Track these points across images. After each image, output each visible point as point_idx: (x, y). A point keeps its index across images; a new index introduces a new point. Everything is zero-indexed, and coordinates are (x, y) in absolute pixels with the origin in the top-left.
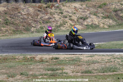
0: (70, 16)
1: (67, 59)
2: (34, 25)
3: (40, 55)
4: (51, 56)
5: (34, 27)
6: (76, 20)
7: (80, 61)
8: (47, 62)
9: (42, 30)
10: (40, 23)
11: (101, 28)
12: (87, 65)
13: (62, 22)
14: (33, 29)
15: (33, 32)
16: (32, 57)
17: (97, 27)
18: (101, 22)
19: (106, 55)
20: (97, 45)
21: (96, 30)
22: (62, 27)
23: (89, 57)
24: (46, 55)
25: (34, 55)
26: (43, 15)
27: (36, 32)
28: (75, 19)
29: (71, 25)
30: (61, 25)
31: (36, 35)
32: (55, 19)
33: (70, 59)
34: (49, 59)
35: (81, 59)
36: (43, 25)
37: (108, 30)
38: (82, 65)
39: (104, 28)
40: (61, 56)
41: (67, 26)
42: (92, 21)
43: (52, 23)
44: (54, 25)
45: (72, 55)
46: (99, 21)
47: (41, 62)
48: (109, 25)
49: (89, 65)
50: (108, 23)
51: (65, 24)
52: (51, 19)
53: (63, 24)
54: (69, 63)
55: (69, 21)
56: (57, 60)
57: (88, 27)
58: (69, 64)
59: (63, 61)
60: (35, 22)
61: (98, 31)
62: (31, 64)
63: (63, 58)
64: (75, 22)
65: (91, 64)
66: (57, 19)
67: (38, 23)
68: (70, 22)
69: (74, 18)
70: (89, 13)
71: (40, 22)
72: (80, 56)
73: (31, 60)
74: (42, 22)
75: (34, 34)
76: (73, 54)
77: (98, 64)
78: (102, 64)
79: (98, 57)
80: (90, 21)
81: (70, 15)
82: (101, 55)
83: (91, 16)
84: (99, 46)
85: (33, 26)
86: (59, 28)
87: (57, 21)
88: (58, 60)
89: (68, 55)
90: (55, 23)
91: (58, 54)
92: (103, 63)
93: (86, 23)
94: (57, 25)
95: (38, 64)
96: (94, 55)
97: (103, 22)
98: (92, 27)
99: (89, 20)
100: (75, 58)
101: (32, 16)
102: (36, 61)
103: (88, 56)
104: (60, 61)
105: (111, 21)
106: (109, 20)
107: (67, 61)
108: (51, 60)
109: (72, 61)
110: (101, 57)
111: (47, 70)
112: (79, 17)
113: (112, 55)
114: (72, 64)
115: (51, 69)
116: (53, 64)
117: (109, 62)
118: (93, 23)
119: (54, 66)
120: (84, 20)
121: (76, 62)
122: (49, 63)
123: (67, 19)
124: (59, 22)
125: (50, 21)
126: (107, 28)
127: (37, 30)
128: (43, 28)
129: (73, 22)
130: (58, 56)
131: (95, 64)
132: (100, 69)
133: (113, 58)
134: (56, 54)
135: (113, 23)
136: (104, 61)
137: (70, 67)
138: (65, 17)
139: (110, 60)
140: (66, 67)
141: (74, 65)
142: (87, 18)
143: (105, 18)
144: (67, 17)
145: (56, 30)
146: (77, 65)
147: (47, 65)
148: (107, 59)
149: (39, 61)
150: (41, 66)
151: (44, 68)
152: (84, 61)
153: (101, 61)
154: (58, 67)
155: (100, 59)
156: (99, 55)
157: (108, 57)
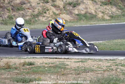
0: (53, 1)
1: (46, 66)
3: (6, 58)
4: (22, 61)
6: (62, 7)
7: (65, 68)
8: (16, 68)
9: (11, 21)
10: (7, 10)
11: (99, 20)
12: (76, 75)
13: (40, 9)
17: (93, 17)
18: (100, 10)
19: (104, 59)
21: (92, 23)
22: (41, 17)
23: (79, 62)
24: (14, 58)
28: (60, 6)
29: (54, 13)
30: (39, 14)
31: (2, 29)
32: (31, 5)
33: (50, 65)
34: (20, 64)
35: (68, 65)
37: (110, 22)
38: (68, 74)
39: (104, 20)
40: (38, 60)
41: (49, 16)
42: (86, 8)
43: (27, 10)
44: (29, 14)
45: (55, 59)
46: (96, 9)
47: (7, 69)
48: (112, 15)
49: (78, 74)
50: (110, 12)
51: (45, 13)
52: (25, 4)
53: (43, 12)
54: (50, 71)
55: (52, 8)
56: (31, 66)
57: (79, 17)
58: (49, 73)
59: (40, 67)
60: (1, 9)
61: (94, 24)
63: (40, 64)
64: (61, 10)
65: (82, 72)
66: (33, 5)
68: (54, 9)
69: (60, 3)
71: (8, 8)
72: (65, 60)
74: (10, 9)
77: (91, 73)
78: (97, 73)
79: (92, 63)
80: (83, 9)
82: (97, 59)
83: (85, 1)
86: (37, 19)
87: (34, 8)
88: (33, 66)
89: (48, 59)
90: (30, 11)
91: (33, 58)
92: (100, 72)
93: (76, 12)
94: (33, 13)
95: (3, 71)
96: (86, 59)
97: (102, 11)
98: (86, 18)
99: (81, 7)
100: (58, 63)
103: (78, 60)
104: (36, 67)
105: (114, 9)
106: (111, 7)
107: (46, 68)
108: (23, 66)
109: (54, 68)
110: (98, 62)
111: (16, 81)
112: (67, 2)
113: (113, 60)
114: (53, 73)
115: (22, 79)
116: (25, 73)
117: (108, 70)
118: (87, 12)
119: (27, 75)
120: (75, 7)
121: (60, 70)
122: (19, 70)
123: (49, 5)
124: (37, 9)
125: (23, 7)
126: (109, 20)
127: (3, 20)
128: (13, 18)
129: (58, 10)
130: (33, 61)
131: (88, 74)
132: (94, 81)
133: (115, 64)
134: (31, 58)
135: (117, 12)
136: (102, 68)
137: (50, 77)
138: (46, 2)
139: (110, 67)
140: (44, 76)
141: (56, 74)
142: (79, 4)
143: (106, 5)
144: (48, 2)
145: (32, 21)
146: (61, 74)
147: (16, 73)
148: (106, 65)
149: (4, 68)
150: (8, 75)
151: (11, 78)
152: (72, 68)
153: (97, 69)
154: (33, 76)
155: (95, 65)
156: (94, 59)
157: (108, 63)
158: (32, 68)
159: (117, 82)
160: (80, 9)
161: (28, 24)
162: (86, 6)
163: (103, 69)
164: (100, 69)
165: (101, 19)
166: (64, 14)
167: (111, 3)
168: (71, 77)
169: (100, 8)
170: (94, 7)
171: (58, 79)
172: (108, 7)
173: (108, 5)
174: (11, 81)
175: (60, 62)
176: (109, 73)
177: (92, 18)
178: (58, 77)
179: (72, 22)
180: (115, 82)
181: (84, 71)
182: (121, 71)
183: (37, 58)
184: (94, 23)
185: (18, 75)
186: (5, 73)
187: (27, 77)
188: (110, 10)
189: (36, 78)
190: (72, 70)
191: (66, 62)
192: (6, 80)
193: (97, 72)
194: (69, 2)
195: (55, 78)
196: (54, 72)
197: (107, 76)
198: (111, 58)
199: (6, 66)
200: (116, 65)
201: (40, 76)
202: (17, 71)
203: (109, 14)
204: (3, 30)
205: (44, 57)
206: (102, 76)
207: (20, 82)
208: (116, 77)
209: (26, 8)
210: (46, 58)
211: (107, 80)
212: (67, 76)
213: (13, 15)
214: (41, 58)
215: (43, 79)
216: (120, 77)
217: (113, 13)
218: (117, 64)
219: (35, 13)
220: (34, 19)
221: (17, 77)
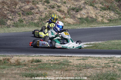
0: (59, 7)
1: (52, 63)
2: (10, 17)
3: (17, 56)
4: (31, 58)
5: (11, 20)
6: (66, 11)
7: (68, 65)
8: (25, 65)
9: (22, 24)
11: (99, 23)
12: (78, 71)
13: (47, 13)
14: (9, 22)
15: (9, 27)
16: (5, 59)
18: (99, 14)
19: (103, 57)
20: (93, 44)
21: (92, 25)
23: (80, 59)
24: (24, 56)
25: (8, 56)
26: (23, 4)
27: (13, 26)
29: (59, 17)
31: (13, 30)
32: (39, 10)
33: (55, 62)
34: (29, 61)
35: (71, 62)
36: (22, 17)
37: (108, 25)
38: (71, 70)
39: (103, 23)
40: (45, 58)
42: (88, 13)
43: (35, 15)
44: (37, 17)
45: (59, 57)
46: (96, 13)
47: (17, 65)
48: (110, 19)
49: (80, 70)
52: (34, 9)
53: (49, 16)
54: (55, 67)
55: (58, 12)
56: (38, 63)
57: (82, 20)
58: (54, 69)
59: (46, 64)
60: (13, 13)
62: (4, 68)
63: (47, 61)
64: (65, 14)
65: (83, 69)
66: (41, 10)
67: (17, 14)
68: (59, 14)
69: (64, 8)
70: (84, 3)
71: (19, 13)
72: (69, 58)
73: (5, 62)
74: (21, 14)
75: (10, 29)
76: (61, 56)
77: (91, 69)
79: (92, 60)
80: (85, 14)
81: (59, 4)
82: (97, 57)
83: (86, 7)
84: (95, 46)
85: (9, 19)
86: (44, 22)
87: (41, 13)
88: (40, 63)
89: (54, 57)
90: (38, 15)
91: (40, 56)
92: (99, 68)
93: (79, 16)
94: (41, 17)
95: (13, 67)
96: (87, 57)
97: (102, 15)
98: (87, 22)
99: (83, 12)
100: (62, 60)
101: (9, 5)
102: (11, 65)
103: (80, 58)
104: (43, 64)
105: (112, 14)
106: (110, 12)
107: (52, 65)
108: (31, 63)
109: (58, 64)
110: (97, 60)
111: (25, 76)
112: (70, 8)
113: (111, 58)
114: (57, 69)
115: (30, 75)
116: (33, 69)
117: (106, 66)
118: (88, 16)
119: (35, 71)
120: (77, 12)
121: (64, 66)
122: (27, 67)
123: (55, 10)
124: (44, 13)
125: (32, 12)
126: (107, 23)
127: (14, 23)
128: (23, 21)
129: (63, 14)
130: (40, 59)
131: (88, 70)
132: (93, 76)
133: (112, 61)
134: (38, 56)
135: (115, 17)
136: (100, 65)
137: (55, 73)
138: (52, 8)
139: (108, 64)
140: (50, 72)
141: (60, 70)
142: (81, 9)
143: (105, 10)
144: (54, 8)
145: (40, 24)
146: (65, 70)
147: (25, 69)
148: (105, 62)
149: (14, 64)
150: (18, 71)
151: (21, 73)
152: (74, 65)
153: (96, 65)
154: (40, 72)
155: (95, 63)
156: (94, 57)
157: (106, 60)
158: (39, 64)
159: (114, 77)
160: (82, 14)
161: (36, 26)
162: (88, 11)
163: (102, 66)
164: (99, 66)
165: (100, 22)
166: (68, 18)
167: (109, 8)
168: (74, 73)
169: (99, 13)
170: (94, 12)
171: (62, 74)
172: (107, 12)
173: (107, 10)
174: (20, 76)
175: (64, 59)
176: (107, 69)
177: (93, 21)
178: (62, 73)
179: (75, 25)
180: (112, 77)
181: (85, 67)
182: (117, 68)
183: (43, 56)
184: (95, 25)
185: (27, 71)
186: (16, 69)
187: (34, 73)
188: (108, 15)
189: (43, 73)
190: (74, 67)
191: (69, 60)
192: (16, 75)
193: (96, 69)
194: (73, 7)
195: (60, 73)
196: (59, 68)
197: (105, 72)
198: (109, 56)
199: (16, 63)
200: (113, 63)
201: (46, 72)
202: (26, 67)
203: (108, 18)
204: (15, 31)
205: (50, 55)
206: (100, 72)
207: (29, 76)
208: (113, 73)
209: (35, 13)
210: (52, 56)
211: (105, 76)
212: (70, 72)
213: (23, 18)
214: (47, 56)
215: (49, 74)
216: (116, 72)
217: (111, 17)
218: (114, 61)
219: (42, 17)
220: (42, 22)
221: (26, 72)
